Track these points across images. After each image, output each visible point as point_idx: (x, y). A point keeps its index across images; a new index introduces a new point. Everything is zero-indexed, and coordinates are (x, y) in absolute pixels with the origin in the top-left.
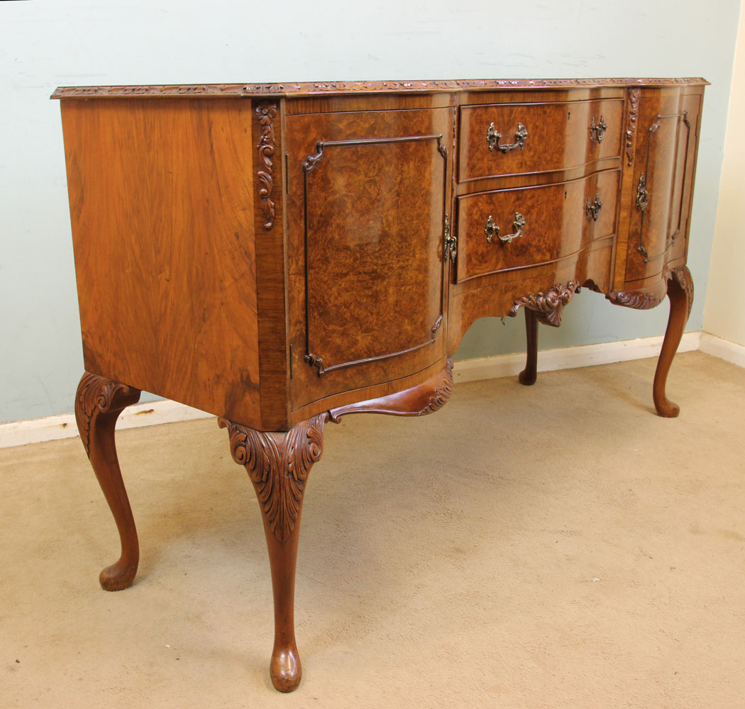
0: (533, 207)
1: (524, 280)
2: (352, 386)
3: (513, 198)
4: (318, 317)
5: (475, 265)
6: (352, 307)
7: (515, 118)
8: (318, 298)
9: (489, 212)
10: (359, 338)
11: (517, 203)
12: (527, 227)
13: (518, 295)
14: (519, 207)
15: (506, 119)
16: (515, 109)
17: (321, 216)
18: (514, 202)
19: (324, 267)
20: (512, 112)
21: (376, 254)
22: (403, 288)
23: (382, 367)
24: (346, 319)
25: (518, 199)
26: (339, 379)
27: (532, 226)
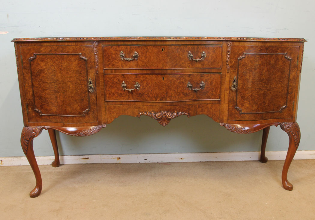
0: (144, 81)
1: (143, 106)
2: (52, 121)
3: (134, 77)
4: (38, 99)
5: (117, 97)
6: (50, 99)
7: (133, 49)
8: (38, 95)
9: (123, 80)
10: (53, 108)
11: (136, 79)
12: (141, 87)
13: (141, 110)
14: (137, 80)
15: (129, 50)
16: (133, 47)
17: (37, 73)
18: (134, 78)
19: (39, 87)
20: (131, 48)
21: (56, 86)
22: (65, 97)
23: (61, 118)
24: (48, 102)
25: (136, 77)
26: (48, 118)
27: (144, 88)
